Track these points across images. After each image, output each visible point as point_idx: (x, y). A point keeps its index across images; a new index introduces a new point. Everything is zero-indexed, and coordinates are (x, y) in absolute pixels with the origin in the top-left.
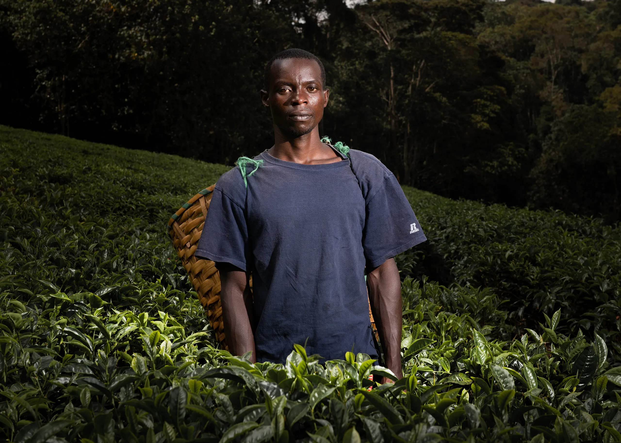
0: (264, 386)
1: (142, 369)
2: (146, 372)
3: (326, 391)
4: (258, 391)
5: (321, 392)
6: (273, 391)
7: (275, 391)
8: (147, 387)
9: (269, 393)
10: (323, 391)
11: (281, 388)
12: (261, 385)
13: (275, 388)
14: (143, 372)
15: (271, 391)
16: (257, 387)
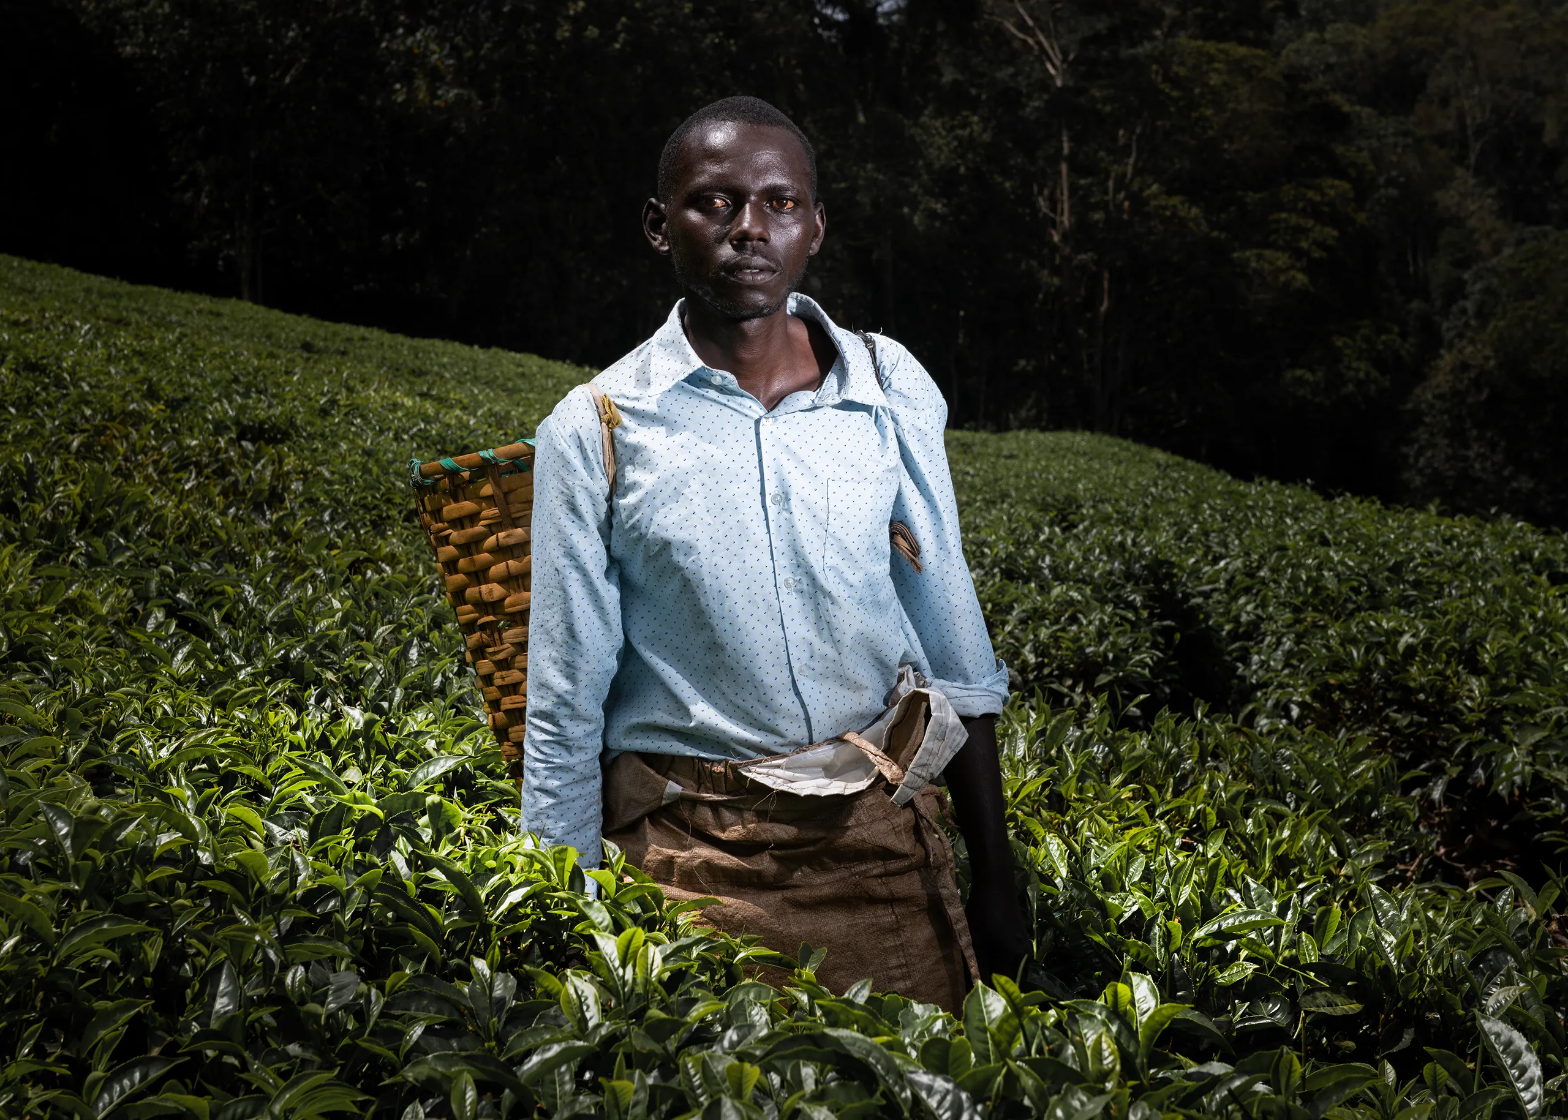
0: (921, 1085)
1: (588, 1015)
2: (598, 1026)
3: (1082, 1104)
4: (906, 1098)
5: (1071, 1106)
6: (943, 1098)
7: (949, 1098)
8: (619, 1078)
9: (933, 1103)
10: (1076, 1104)
11: (965, 1090)
12: (912, 1084)
13: (948, 1092)
14: (591, 1024)
15: (937, 1097)
16: (903, 1089)
